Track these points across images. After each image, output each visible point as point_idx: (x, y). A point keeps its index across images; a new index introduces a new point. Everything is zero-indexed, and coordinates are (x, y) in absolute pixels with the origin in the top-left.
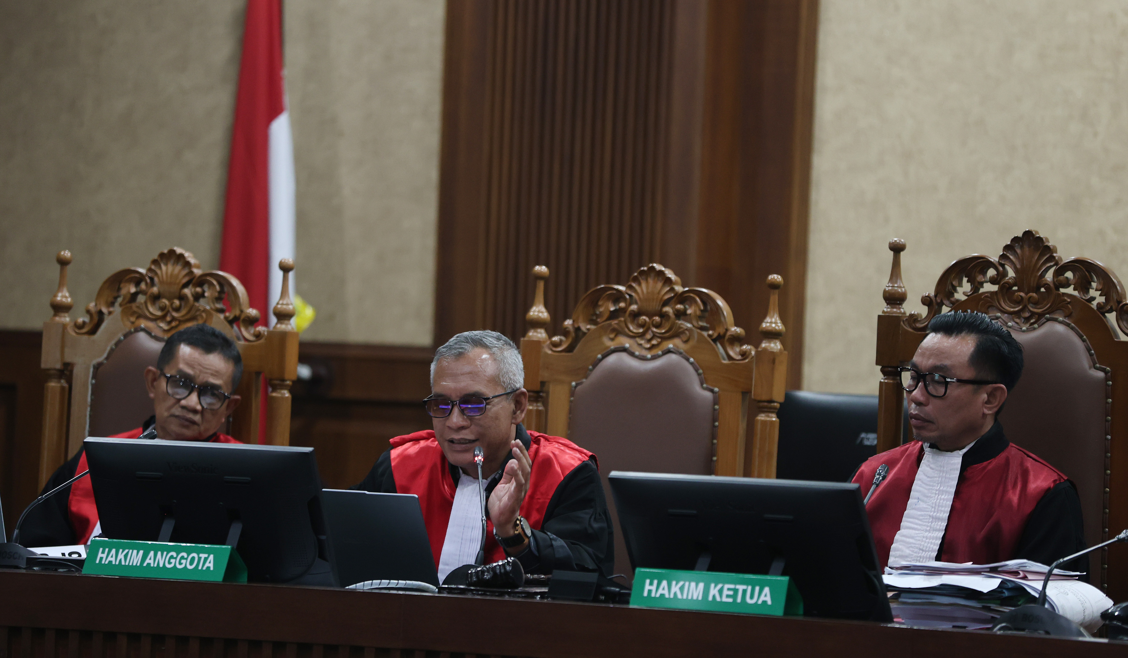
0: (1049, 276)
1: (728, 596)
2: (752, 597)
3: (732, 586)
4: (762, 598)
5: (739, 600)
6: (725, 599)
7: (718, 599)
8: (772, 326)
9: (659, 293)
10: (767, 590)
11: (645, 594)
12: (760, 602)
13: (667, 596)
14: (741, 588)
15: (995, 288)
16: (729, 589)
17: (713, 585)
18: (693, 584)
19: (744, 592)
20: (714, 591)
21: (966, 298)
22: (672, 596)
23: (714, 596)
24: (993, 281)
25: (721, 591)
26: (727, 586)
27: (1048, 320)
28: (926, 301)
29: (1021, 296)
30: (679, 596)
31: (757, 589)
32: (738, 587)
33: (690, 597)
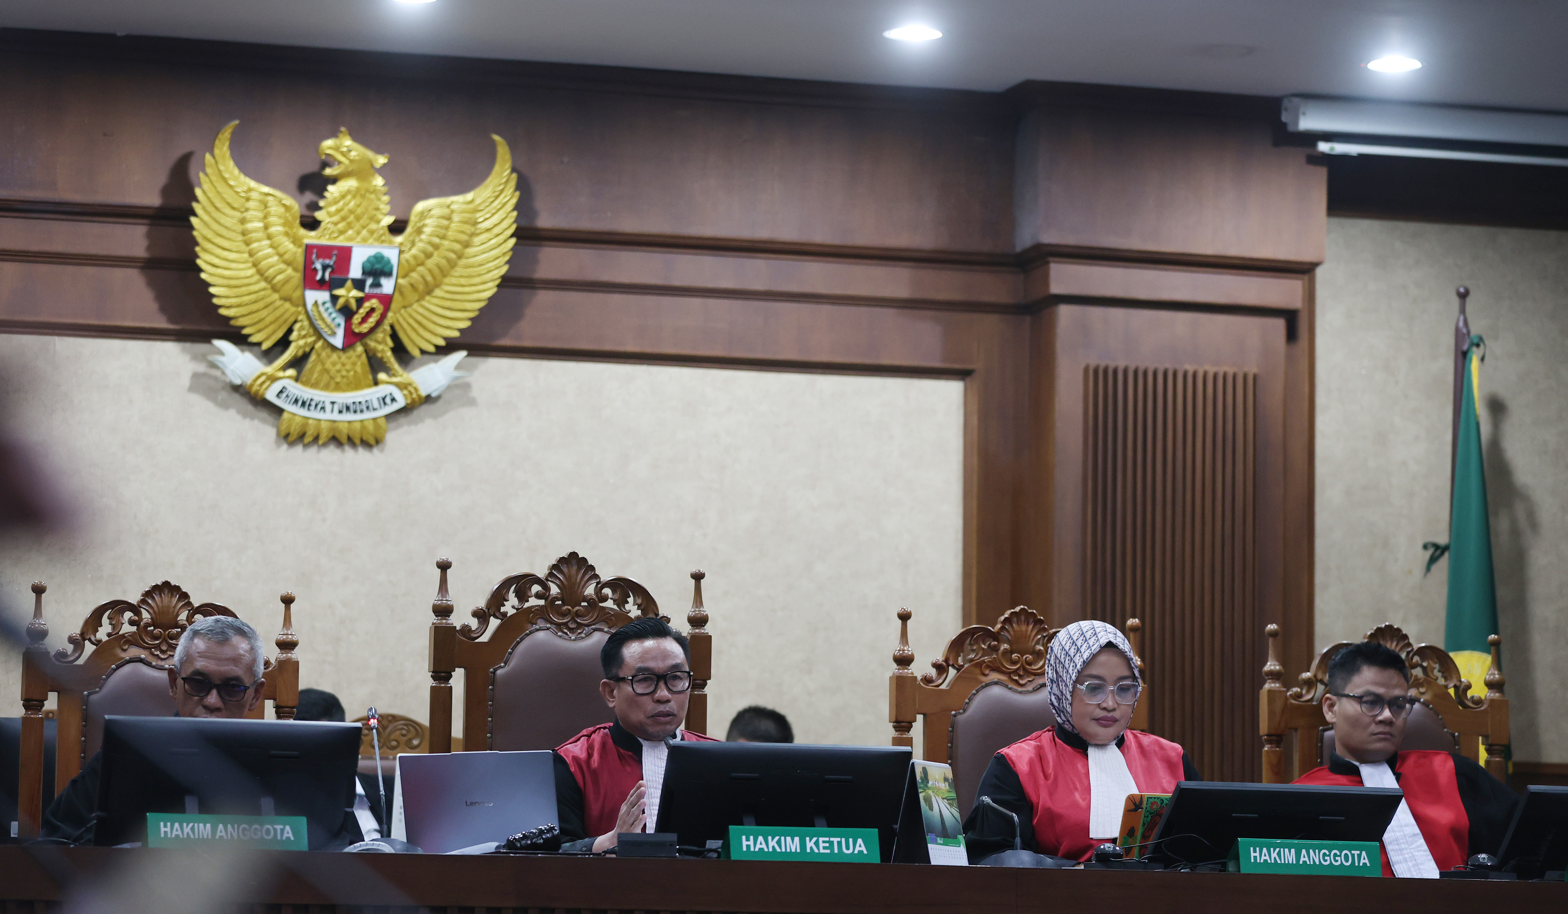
0: (590, 590)
1: (824, 848)
2: (848, 848)
3: (827, 839)
4: (857, 849)
5: (836, 851)
6: (822, 851)
7: (816, 851)
8: (288, 638)
9: (174, 607)
10: (860, 841)
11: (745, 849)
12: (856, 852)
13: (766, 850)
14: (835, 840)
15: (542, 602)
16: (824, 842)
17: (808, 839)
18: (789, 839)
19: (839, 843)
20: (810, 844)
21: (515, 611)
22: (771, 850)
23: (811, 848)
24: (538, 596)
25: (817, 844)
26: (821, 839)
27: (595, 630)
28: (477, 614)
29: (568, 609)
30: (778, 850)
31: (851, 840)
32: (832, 839)
33: (788, 850)
